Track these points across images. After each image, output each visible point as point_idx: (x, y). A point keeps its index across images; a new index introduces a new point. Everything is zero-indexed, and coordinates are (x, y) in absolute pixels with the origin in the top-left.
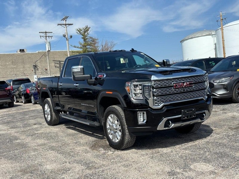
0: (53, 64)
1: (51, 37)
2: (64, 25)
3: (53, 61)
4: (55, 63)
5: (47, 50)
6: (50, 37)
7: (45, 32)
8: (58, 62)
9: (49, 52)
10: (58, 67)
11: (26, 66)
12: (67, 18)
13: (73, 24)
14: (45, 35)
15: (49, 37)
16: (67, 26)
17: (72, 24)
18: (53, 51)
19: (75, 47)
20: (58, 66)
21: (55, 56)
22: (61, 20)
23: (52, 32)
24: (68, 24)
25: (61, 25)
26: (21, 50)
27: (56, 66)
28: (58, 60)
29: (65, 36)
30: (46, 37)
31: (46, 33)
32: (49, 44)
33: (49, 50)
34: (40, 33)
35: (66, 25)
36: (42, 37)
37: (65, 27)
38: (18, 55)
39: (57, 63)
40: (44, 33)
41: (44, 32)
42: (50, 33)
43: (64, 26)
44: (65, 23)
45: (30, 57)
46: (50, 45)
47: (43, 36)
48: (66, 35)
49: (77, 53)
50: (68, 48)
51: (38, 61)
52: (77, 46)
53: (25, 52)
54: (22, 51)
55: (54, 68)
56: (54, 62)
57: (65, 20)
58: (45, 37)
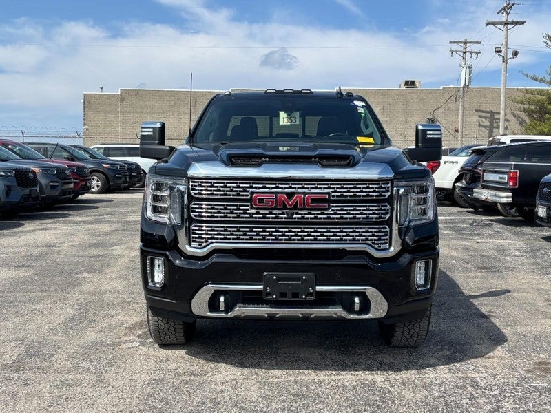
0: (475, 119)
1: (477, 53)
2: (501, 23)
3: (476, 111)
4: (480, 116)
5: (462, 84)
6: (474, 54)
7: (463, 40)
8: (488, 115)
9: (466, 89)
10: (486, 127)
11: (409, 119)
12: (511, 7)
13: (525, 22)
14: (462, 49)
15: (471, 53)
16: (509, 26)
17: (523, 23)
18: (480, 88)
19: (536, 80)
20: (487, 123)
21: (484, 100)
22: (498, 13)
23: (479, 43)
24: (513, 23)
25: (494, 24)
26: (407, 83)
27: (481, 123)
28: (488, 110)
29: (501, 51)
30: (465, 53)
31: (465, 43)
32: (468, 70)
33: (467, 83)
34: (451, 43)
35: (506, 24)
36: (454, 53)
37: (504, 29)
38: (398, 93)
39: (485, 118)
40: (462, 45)
41: (460, 42)
42: (475, 43)
43: (502, 27)
44: (504, 20)
45: (423, 100)
46: (470, 72)
47: (456, 52)
48: (503, 50)
49: (538, 94)
50: (503, 82)
51: (441, 110)
52: (539, 77)
53: (417, 87)
54: (411, 84)
55: (477, 127)
56: (477, 113)
57: (507, 13)
58: (461, 54)
